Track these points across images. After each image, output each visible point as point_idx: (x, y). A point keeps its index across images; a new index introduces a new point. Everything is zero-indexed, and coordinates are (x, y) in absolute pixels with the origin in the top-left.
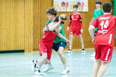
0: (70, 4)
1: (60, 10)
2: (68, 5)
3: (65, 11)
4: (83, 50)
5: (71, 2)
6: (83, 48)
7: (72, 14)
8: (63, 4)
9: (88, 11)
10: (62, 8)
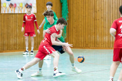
0: (18, 5)
1: (8, 11)
2: (16, 7)
3: (13, 12)
4: (32, 52)
5: (19, 4)
6: (32, 50)
7: (26, 15)
8: (11, 5)
9: (36, 12)
10: (10, 9)
